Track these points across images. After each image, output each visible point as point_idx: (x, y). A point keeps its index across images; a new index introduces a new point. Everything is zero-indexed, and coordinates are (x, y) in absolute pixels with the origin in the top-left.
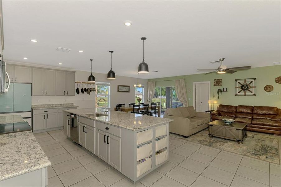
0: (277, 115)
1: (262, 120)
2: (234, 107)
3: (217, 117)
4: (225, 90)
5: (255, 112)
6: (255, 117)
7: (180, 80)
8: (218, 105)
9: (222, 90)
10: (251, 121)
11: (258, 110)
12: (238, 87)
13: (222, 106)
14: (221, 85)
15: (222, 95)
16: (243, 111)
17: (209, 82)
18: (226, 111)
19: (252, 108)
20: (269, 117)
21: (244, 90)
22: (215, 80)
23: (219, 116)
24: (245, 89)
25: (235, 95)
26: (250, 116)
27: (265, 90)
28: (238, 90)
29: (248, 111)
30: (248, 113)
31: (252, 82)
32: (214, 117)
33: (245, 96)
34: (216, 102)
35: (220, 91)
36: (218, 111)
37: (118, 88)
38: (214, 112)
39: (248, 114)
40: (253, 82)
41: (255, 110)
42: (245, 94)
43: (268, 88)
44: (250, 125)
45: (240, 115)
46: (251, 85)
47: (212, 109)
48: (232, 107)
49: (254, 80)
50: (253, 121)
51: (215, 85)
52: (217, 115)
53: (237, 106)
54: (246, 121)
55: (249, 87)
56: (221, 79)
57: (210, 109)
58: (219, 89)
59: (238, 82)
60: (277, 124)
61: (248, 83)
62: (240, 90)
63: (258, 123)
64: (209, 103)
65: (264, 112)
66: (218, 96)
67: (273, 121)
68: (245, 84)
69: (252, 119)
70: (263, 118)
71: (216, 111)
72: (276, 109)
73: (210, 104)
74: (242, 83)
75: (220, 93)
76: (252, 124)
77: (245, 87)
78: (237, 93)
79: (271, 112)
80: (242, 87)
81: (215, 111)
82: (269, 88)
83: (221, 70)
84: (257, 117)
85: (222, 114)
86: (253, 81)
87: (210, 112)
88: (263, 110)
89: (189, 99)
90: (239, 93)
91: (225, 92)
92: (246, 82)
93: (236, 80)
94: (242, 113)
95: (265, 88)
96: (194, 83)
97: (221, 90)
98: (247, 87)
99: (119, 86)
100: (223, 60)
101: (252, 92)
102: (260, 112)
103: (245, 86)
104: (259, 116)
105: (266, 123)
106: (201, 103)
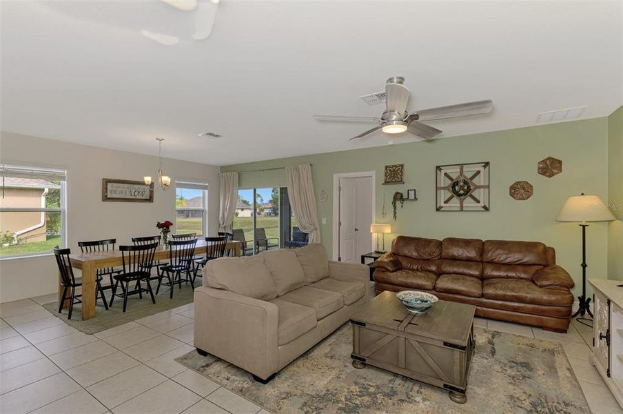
0: (545, 266)
1: (512, 284)
2: (433, 244)
3: (389, 273)
4: (412, 195)
5: (490, 256)
6: (489, 272)
7: (300, 167)
8: (394, 237)
9: (405, 196)
10: (479, 286)
11: (498, 252)
12: (443, 188)
13: (403, 240)
14: (401, 182)
15: (405, 209)
16: (456, 254)
17: (373, 173)
18: (415, 254)
19: (482, 246)
20: (525, 272)
21: (459, 195)
22: (386, 167)
23: (393, 271)
24: (462, 192)
25: (438, 210)
26: (477, 270)
27: (512, 195)
28: (445, 194)
29: (469, 255)
30: (469, 260)
31: (478, 172)
32: (381, 275)
33: (463, 213)
34: (388, 230)
35: (398, 197)
36: (394, 254)
37: (105, 189)
38: (383, 258)
39: (470, 263)
40: (482, 173)
41: (489, 251)
42: (462, 206)
43: (520, 190)
44: (477, 299)
45: (451, 265)
46: (476, 181)
47: (381, 249)
48: (428, 242)
49: (485, 167)
50: (485, 288)
51: (386, 183)
52: (390, 268)
53: (441, 239)
54: (467, 286)
55: (472, 188)
56: (402, 166)
57: (374, 249)
58: (397, 193)
59: (443, 172)
60: (553, 298)
61: (469, 175)
62: (449, 194)
63: (500, 292)
64: (371, 231)
65: (514, 257)
66: (395, 213)
67: (540, 287)
68: (462, 178)
69: (483, 279)
70: (510, 274)
71: (388, 256)
72: (542, 247)
73: (374, 236)
74: (454, 176)
75: (398, 203)
76: (483, 296)
77: (462, 188)
78: (443, 204)
79: (528, 258)
80: (454, 186)
81: (385, 255)
82: (522, 191)
83: (394, 118)
84: (496, 273)
85: (405, 263)
86: (481, 169)
87: (376, 258)
88: (510, 252)
89: (324, 221)
90: (445, 202)
91: (411, 200)
92: (464, 173)
93: (438, 168)
94: (454, 259)
95: (512, 188)
96: (334, 175)
97: (402, 195)
98: (466, 188)
99: (107, 182)
101: (478, 202)
102: (501, 256)
103: (462, 184)
104: (498, 269)
105: (522, 294)
106: (356, 230)
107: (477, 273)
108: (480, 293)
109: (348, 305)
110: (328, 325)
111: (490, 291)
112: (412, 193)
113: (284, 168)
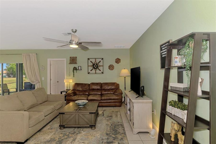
0: (117, 89)
1: (109, 95)
2: (87, 85)
3: (72, 97)
4: (80, 68)
5: (103, 88)
6: (104, 92)
7: (30, 54)
8: (73, 84)
9: (77, 68)
10: (100, 97)
11: (105, 86)
12: (90, 66)
13: (77, 85)
14: (76, 63)
15: (77, 73)
16: (94, 88)
17: (65, 59)
18: (81, 89)
19: (101, 85)
20: (112, 92)
21: (95, 68)
22: (70, 57)
23: (74, 96)
24: (96, 67)
25: (88, 73)
26: (100, 92)
27: (109, 68)
28: (91, 68)
29: (98, 88)
30: (98, 89)
32: (69, 98)
33: (96, 74)
34: (71, 81)
35: (75, 69)
36: (73, 90)
38: (70, 92)
39: (98, 90)
40: (101, 62)
41: (103, 86)
42: (96, 72)
43: (111, 67)
44: (100, 101)
45: (92, 92)
46: (99, 64)
47: (68, 89)
48: (86, 84)
49: (102, 60)
50: (102, 97)
51: (70, 63)
52: (72, 95)
53: (90, 84)
54: (97, 98)
55: (98, 66)
56: (76, 57)
57: (66, 89)
58: (75, 67)
59: (90, 60)
60: (118, 98)
61: (98, 62)
63: (106, 98)
64: (65, 82)
65: (109, 87)
66: (74, 75)
67: (115, 95)
68: (96, 63)
69: (102, 95)
70: (108, 93)
71: (71, 91)
72: (116, 84)
73: (66, 84)
74: (93, 62)
75: (75, 71)
76: (101, 100)
77: (96, 66)
78: (90, 72)
79: (113, 87)
80: (94, 65)
81: (70, 91)
82: (112, 67)
83: (74, 43)
84: (105, 93)
85: (77, 93)
86: (101, 60)
87: (66, 92)
88: (109, 86)
89: (43, 79)
90: (91, 71)
91: (79, 70)
92: (96, 61)
93: (88, 59)
94: (93, 90)
95: (109, 66)
96: (48, 59)
97: (76, 68)
98: (97, 66)
100: (75, 32)
101: (100, 71)
102: (107, 87)
103: (96, 65)
104: (106, 92)
105: (111, 98)
106: (58, 82)
107: (100, 93)
108: (101, 99)
109: (56, 110)
110: (49, 118)
111: (103, 98)
112: (80, 67)
113: (22, 54)
